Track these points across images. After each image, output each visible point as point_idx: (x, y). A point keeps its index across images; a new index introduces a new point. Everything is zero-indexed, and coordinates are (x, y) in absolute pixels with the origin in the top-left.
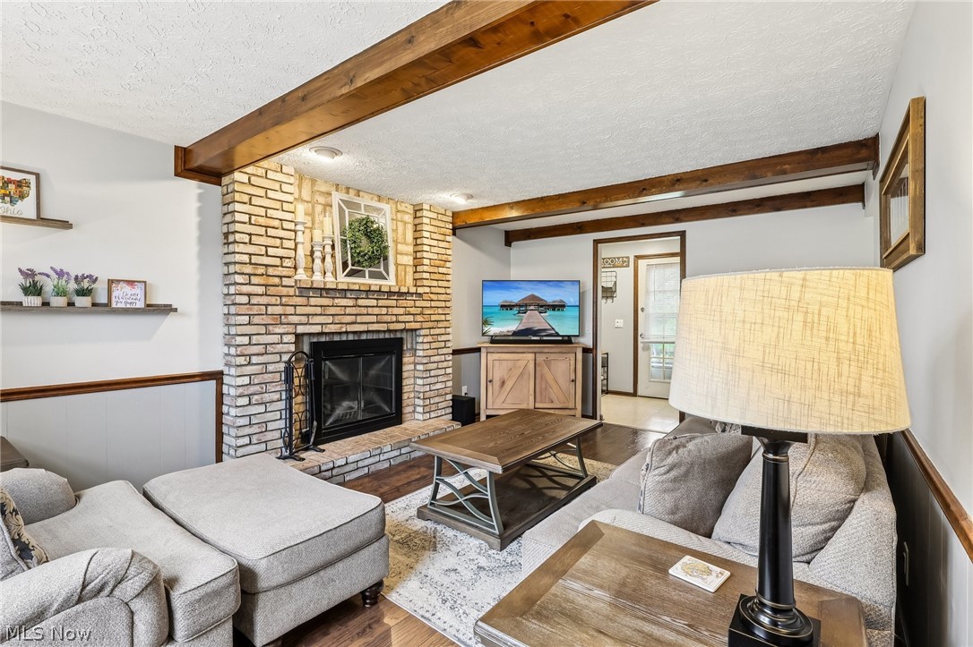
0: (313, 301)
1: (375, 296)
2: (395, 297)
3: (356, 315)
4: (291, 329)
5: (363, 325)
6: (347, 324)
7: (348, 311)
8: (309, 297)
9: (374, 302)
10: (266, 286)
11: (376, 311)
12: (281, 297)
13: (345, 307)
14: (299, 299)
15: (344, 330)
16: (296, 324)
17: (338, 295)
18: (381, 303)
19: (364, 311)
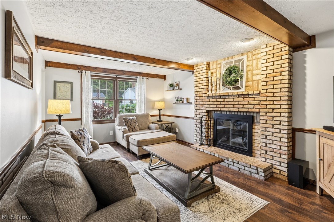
0: (211, 100)
1: (232, 97)
2: (242, 97)
3: (224, 105)
4: (205, 108)
5: (227, 109)
6: (221, 108)
7: (222, 103)
8: (209, 99)
9: (232, 100)
10: (200, 97)
11: (233, 103)
12: (203, 99)
13: (221, 102)
14: (207, 100)
15: (220, 110)
16: (206, 107)
17: (218, 98)
18: (235, 100)
19: (227, 103)
